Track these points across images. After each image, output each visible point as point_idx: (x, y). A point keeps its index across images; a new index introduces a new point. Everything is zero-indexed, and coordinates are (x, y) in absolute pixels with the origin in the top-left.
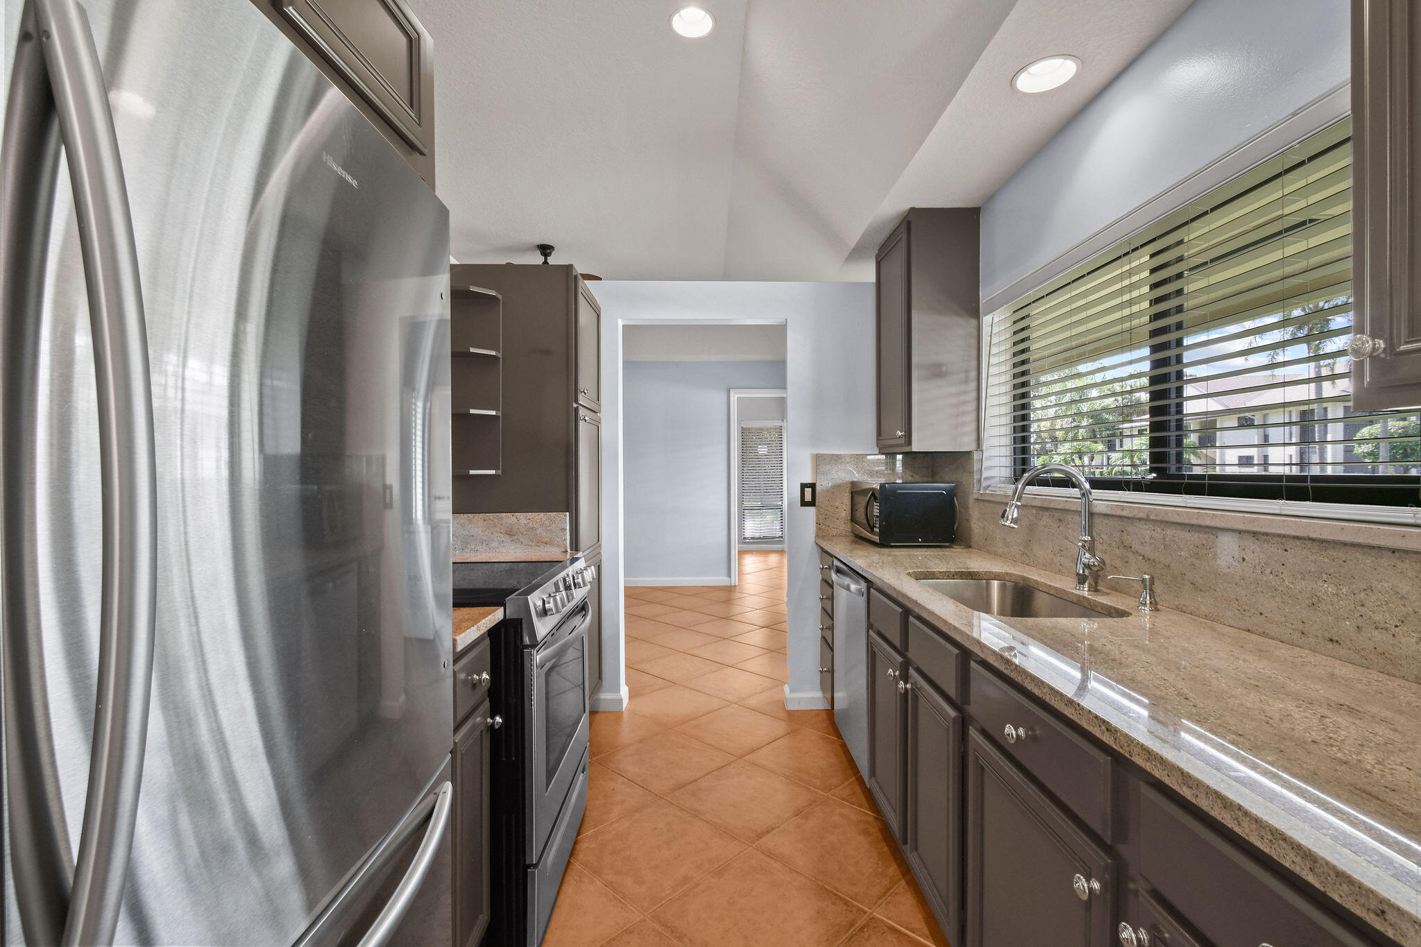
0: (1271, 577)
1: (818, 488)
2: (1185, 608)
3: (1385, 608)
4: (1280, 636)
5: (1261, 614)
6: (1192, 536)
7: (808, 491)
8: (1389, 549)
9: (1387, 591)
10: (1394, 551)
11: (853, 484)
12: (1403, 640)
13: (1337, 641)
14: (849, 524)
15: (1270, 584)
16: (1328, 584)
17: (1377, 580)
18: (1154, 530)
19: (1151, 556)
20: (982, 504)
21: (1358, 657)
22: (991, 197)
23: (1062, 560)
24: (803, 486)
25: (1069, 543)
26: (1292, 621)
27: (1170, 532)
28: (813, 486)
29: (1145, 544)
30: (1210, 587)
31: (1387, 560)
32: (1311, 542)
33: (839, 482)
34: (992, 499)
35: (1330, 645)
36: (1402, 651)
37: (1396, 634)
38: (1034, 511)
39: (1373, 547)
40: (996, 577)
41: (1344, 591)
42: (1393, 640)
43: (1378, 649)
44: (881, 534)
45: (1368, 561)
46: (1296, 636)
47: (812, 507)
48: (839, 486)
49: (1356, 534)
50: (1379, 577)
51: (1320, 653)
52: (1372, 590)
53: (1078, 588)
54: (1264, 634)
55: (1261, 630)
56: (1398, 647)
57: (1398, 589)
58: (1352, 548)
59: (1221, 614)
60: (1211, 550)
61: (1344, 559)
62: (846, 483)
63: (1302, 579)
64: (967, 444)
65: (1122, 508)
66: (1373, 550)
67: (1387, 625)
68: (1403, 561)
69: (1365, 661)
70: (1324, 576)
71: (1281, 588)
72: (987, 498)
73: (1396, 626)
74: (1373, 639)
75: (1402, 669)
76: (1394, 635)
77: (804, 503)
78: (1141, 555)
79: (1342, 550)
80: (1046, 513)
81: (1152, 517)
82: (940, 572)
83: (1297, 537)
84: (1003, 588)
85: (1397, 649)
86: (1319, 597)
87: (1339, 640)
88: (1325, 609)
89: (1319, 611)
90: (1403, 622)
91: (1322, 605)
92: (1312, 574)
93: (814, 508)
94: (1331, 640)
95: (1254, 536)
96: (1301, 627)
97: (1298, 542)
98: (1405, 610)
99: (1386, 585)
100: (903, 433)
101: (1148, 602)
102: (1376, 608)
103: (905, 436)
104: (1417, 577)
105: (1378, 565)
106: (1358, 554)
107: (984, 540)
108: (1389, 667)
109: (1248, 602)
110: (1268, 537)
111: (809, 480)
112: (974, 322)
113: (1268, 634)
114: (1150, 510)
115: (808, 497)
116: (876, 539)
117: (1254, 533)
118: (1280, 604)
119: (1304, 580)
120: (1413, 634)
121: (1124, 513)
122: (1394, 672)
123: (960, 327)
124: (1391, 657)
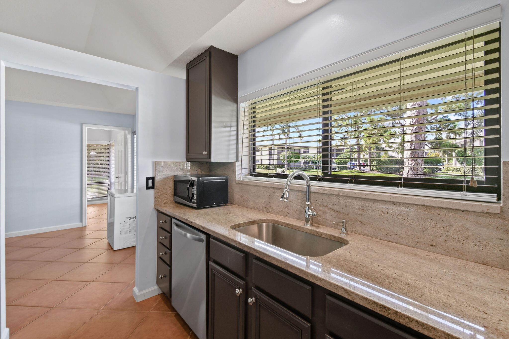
0: (402, 220)
1: (156, 180)
2: (356, 232)
3: (459, 233)
4: (406, 244)
5: (396, 235)
6: (361, 202)
7: (150, 181)
8: (461, 210)
9: (459, 226)
10: (463, 211)
11: (175, 176)
12: (467, 246)
13: (435, 246)
14: (173, 196)
15: (401, 223)
16: (430, 223)
17: (455, 222)
18: (340, 199)
19: (338, 210)
20: (240, 185)
21: (445, 252)
22: (245, 52)
23: (288, 211)
24: (148, 179)
25: (292, 204)
26: (412, 238)
27: (348, 200)
28: (153, 178)
29: (335, 205)
30: (370, 223)
31: (459, 214)
32: (422, 206)
33: (167, 176)
34: (247, 183)
35: (431, 248)
36: (466, 250)
37: (464, 243)
38: (272, 189)
39: (453, 209)
40: (263, 221)
41: (439, 226)
42: (463, 246)
43: (455, 249)
44: (197, 203)
45: (451, 215)
46: (414, 244)
47: (153, 190)
48: (167, 178)
49: (449, 204)
50: (456, 221)
51: (426, 250)
52: (452, 226)
53: (306, 225)
54: (398, 243)
55: (396, 241)
56: (465, 248)
57: (465, 226)
58: (443, 209)
59: (375, 235)
60: (371, 208)
61: (439, 214)
62: (171, 176)
63: (417, 221)
64: (232, 159)
65: (324, 190)
66: (453, 210)
67: (460, 240)
68: (467, 215)
69: (449, 254)
70: (429, 220)
71: (407, 225)
72: (244, 183)
73: (464, 240)
74: (452, 245)
75: (467, 257)
76: (463, 244)
77: (148, 188)
78: (332, 210)
79: (437, 210)
80: (280, 191)
81: (341, 194)
82: (242, 224)
83: (415, 204)
84: (268, 226)
85: (465, 249)
86: (426, 228)
87: (436, 245)
88: (429, 233)
89: (426, 234)
90: (467, 238)
91: (428, 231)
92: (422, 219)
93: (154, 189)
94: (432, 245)
95: (393, 203)
96: (417, 240)
97: (415, 206)
98: (468, 234)
99: (459, 224)
100: (206, 153)
101: (345, 231)
102: (454, 233)
103: (207, 154)
104: (474, 221)
105: (455, 216)
106: (446, 212)
107: (242, 201)
108: (460, 256)
109: (390, 230)
110: (400, 204)
111: (151, 175)
112: (235, 105)
113: (400, 243)
114: (339, 191)
115: (150, 184)
116: (195, 205)
117: (393, 202)
118: (406, 231)
119: (419, 221)
120: (472, 243)
121: (325, 192)
122: (463, 258)
123: (229, 106)
124: (461, 252)
